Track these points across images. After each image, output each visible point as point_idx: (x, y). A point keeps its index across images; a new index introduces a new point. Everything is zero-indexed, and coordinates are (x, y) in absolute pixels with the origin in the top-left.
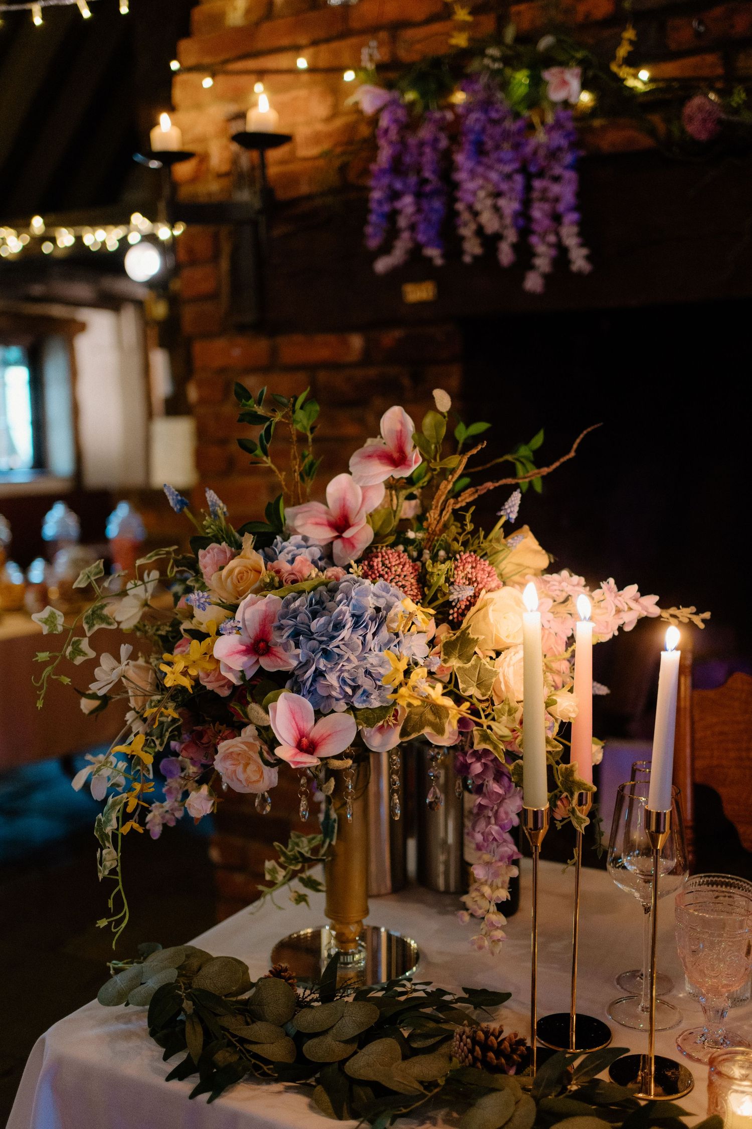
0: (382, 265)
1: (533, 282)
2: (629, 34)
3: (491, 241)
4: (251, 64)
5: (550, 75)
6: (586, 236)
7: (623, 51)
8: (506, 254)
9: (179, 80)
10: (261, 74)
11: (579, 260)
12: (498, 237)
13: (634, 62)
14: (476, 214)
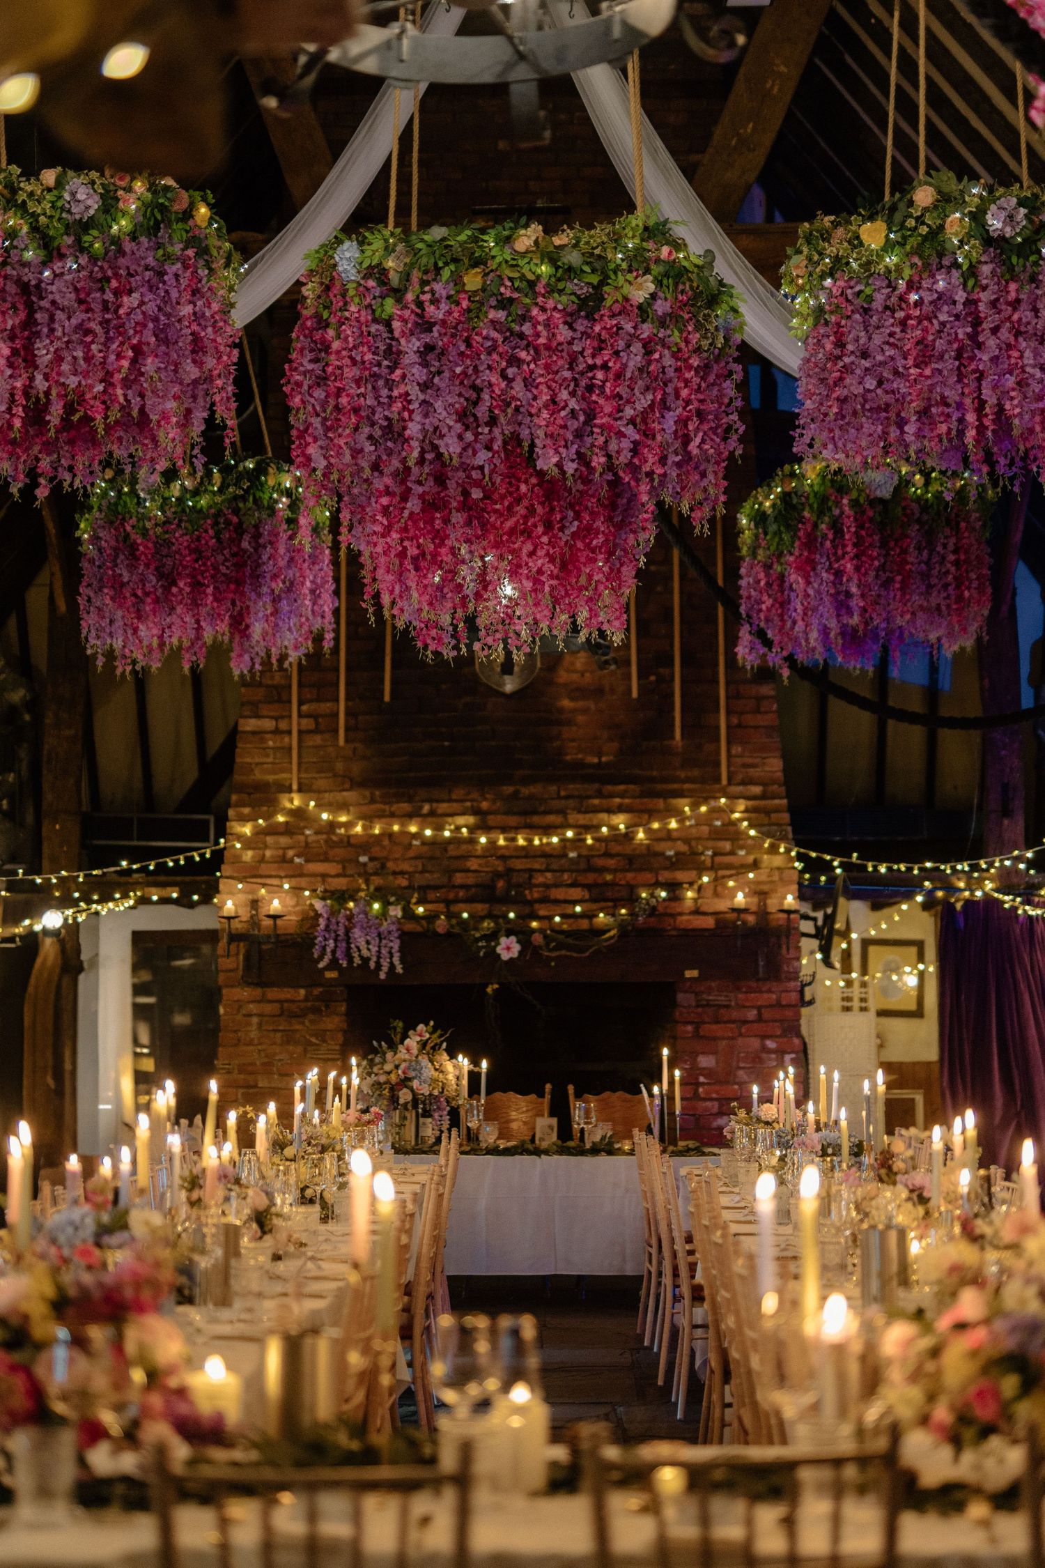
0: (321, 965)
1: (382, 976)
2: (416, 895)
3: (366, 960)
4: (259, 880)
5: (391, 908)
6: (402, 961)
7: (414, 900)
8: (372, 965)
9: (221, 881)
10: (264, 885)
11: (399, 969)
12: (369, 959)
13: (419, 903)
14: (359, 950)
